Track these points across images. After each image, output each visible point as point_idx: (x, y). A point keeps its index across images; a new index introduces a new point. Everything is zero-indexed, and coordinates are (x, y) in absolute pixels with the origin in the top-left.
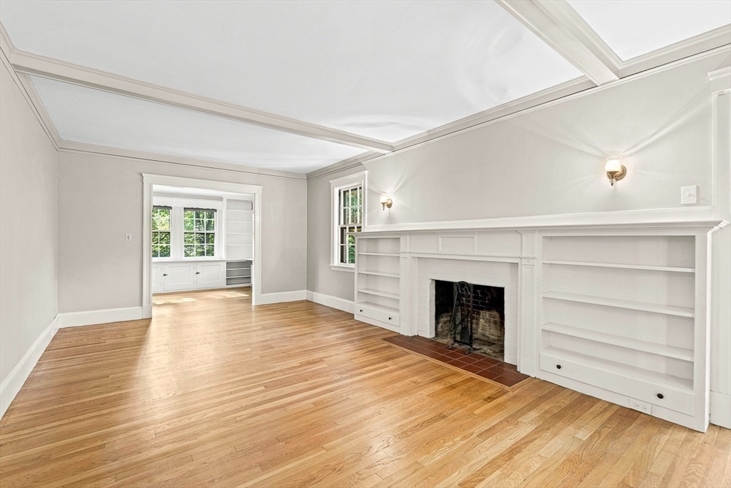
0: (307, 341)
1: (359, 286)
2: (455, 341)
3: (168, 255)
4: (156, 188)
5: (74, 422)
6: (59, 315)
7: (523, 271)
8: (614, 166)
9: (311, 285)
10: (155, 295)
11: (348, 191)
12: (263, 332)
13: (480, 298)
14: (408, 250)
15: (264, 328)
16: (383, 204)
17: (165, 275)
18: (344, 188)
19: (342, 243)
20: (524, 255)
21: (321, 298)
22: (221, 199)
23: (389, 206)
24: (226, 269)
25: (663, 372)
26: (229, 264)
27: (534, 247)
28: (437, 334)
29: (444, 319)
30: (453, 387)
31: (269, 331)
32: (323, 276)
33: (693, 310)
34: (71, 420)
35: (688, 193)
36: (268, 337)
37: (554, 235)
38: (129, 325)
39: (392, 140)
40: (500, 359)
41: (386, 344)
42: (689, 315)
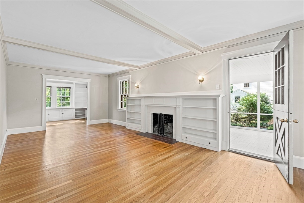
0: (108, 135)
1: (128, 116)
2: (159, 133)
3: (50, 106)
4: (47, 79)
5: (29, 160)
6: (8, 130)
7: (177, 109)
8: (200, 78)
9: (110, 117)
10: (47, 122)
11: (124, 82)
12: (92, 133)
13: (167, 119)
14: (144, 103)
15: (92, 132)
16: (136, 87)
17: (49, 114)
18: (122, 81)
19: (122, 101)
20: (177, 104)
21: (114, 122)
22: (73, 83)
23: (138, 88)
24: (75, 112)
25: (212, 137)
26: (76, 110)
27: (180, 102)
28: (154, 132)
29: (156, 126)
30: (155, 145)
31: (94, 133)
32: (115, 114)
33: (216, 119)
34: (27, 159)
35: (217, 87)
36: (94, 135)
37: (186, 98)
38: (37, 133)
39: (139, 65)
40: (172, 138)
41: (136, 135)
42: (216, 120)
